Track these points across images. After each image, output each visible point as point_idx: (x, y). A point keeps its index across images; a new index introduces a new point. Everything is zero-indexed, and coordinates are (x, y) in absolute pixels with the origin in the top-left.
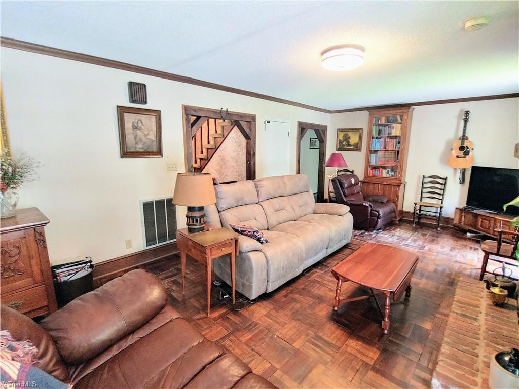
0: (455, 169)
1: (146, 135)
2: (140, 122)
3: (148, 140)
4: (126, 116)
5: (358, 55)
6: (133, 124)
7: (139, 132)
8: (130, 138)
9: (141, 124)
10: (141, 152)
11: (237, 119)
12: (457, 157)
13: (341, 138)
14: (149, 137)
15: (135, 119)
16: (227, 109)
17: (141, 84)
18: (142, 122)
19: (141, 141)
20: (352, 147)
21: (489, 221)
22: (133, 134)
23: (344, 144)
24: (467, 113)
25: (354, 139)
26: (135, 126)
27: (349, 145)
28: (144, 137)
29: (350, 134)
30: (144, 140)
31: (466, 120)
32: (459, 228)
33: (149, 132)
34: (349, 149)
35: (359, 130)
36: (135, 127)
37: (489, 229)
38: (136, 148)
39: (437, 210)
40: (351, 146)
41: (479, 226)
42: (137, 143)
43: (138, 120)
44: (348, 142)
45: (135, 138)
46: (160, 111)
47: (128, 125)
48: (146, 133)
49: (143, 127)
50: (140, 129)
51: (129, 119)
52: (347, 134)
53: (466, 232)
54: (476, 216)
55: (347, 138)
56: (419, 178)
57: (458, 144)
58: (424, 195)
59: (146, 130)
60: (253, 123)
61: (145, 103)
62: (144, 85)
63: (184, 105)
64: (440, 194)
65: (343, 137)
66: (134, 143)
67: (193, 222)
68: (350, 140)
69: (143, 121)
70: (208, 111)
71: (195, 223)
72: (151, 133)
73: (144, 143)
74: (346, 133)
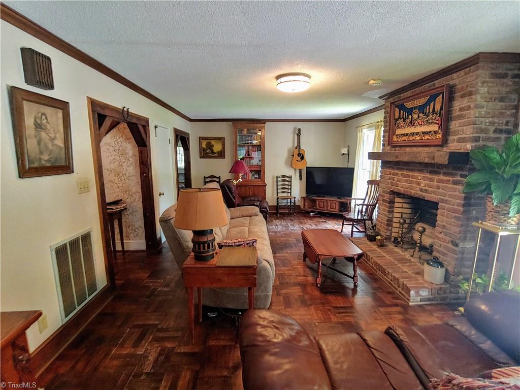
0: (295, 169)
1: (52, 140)
2: (43, 117)
3: (55, 147)
4: (27, 106)
5: (306, 82)
6: (35, 120)
7: (43, 134)
8: (31, 145)
9: (45, 120)
10: (48, 167)
11: (137, 122)
12: (297, 161)
13: (204, 145)
14: (56, 142)
15: (38, 113)
16: (128, 109)
17: (45, 56)
18: (46, 118)
19: (47, 147)
20: (216, 155)
21: (323, 202)
22: (36, 136)
23: (208, 151)
24: (299, 130)
25: (217, 147)
26: (38, 124)
27: (213, 152)
28: (50, 142)
29: (213, 142)
30: (50, 146)
31: (299, 135)
32: (304, 211)
33: (55, 134)
34: (213, 156)
35: (221, 140)
36: (38, 126)
37: (324, 207)
38: (40, 161)
39: (287, 201)
40: (215, 153)
41: (318, 207)
42: (41, 153)
43: (43, 114)
44: (212, 150)
45: (39, 143)
46: (68, 103)
47: (29, 121)
48: (52, 135)
49: (48, 127)
50: (45, 129)
51: (30, 112)
52: (210, 143)
53: (309, 213)
54: (314, 201)
55: (210, 146)
56: (273, 178)
57: (297, 152)
58: (279, 191)
59: (52, 131)
60: (147, 127)
61: (51, 86)
62: (49, 59)
63: (90, 99)
64: (288, 189)
65: (206, 145)
66: (38, 152)
67: (204, 248)
68: (214, 148)
69: (48, 116)
70: (112, 109)
71: (206, 250)
72: (58, 135)
73: (51, 152)
74: (209, 141)
